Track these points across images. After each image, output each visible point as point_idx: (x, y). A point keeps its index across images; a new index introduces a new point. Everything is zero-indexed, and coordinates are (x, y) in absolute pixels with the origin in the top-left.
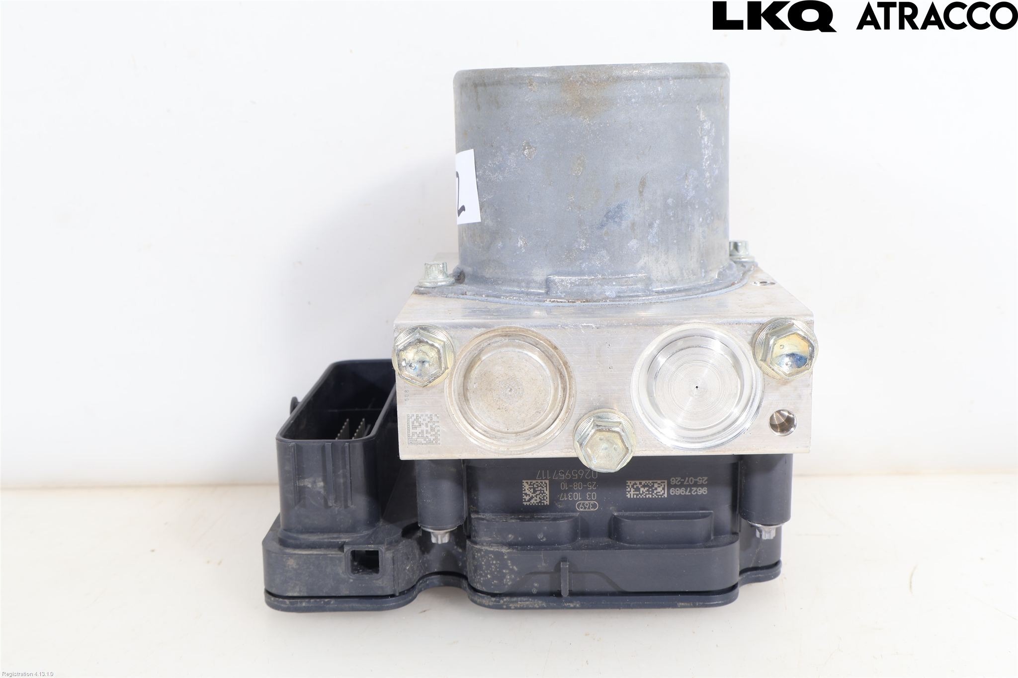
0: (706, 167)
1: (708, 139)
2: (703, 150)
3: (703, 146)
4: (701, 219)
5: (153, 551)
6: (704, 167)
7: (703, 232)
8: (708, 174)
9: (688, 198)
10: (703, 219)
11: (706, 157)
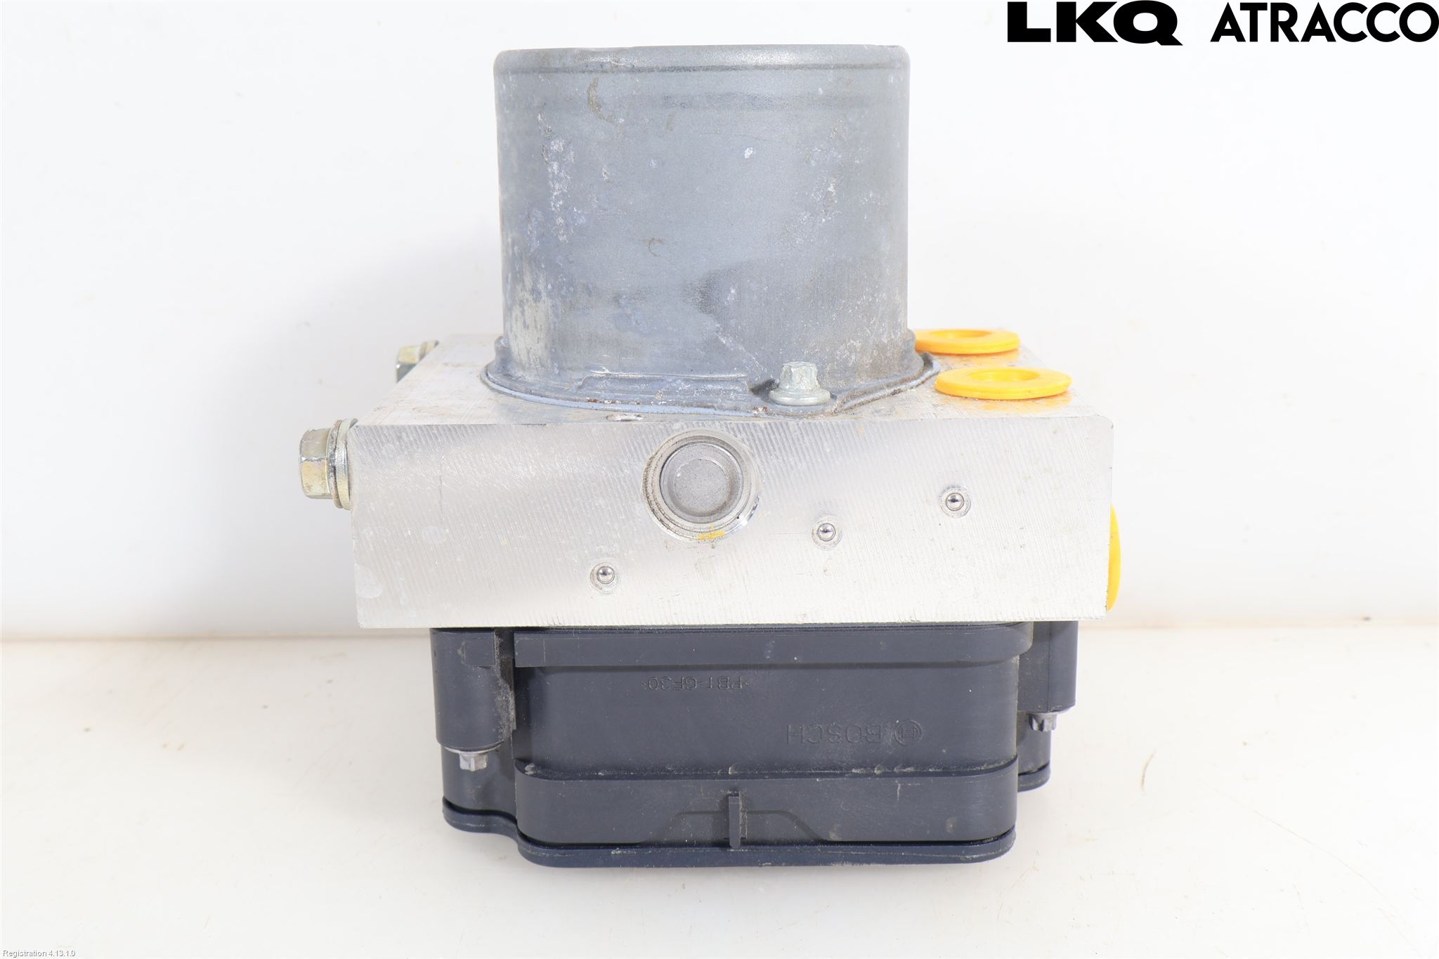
0: (556, 208)
1: (560, 166)
2: (550, 182)
3: (551, 176)
4: (549, 287)
5: (87, 730)
6: (553, 209)
7: (553, 306)
8: (560, 220)
9: (532, 250)
10: (553, 286)
11: (555, 194)
